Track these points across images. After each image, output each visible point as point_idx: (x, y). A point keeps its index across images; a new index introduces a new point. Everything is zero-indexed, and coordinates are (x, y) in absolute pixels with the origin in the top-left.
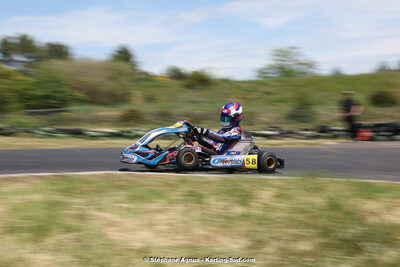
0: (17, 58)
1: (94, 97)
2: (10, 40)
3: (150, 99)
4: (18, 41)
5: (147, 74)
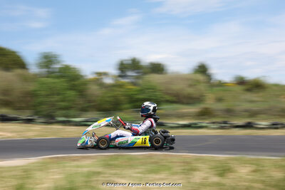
0: (130, 73)
1: (179, 99)
2: (124, 62)
3: (220, 100)
4: (130, 62)
5: (220, 81)
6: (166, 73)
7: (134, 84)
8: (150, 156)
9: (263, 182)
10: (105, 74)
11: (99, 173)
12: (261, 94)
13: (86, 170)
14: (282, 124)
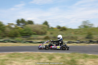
0: (21, 24)
1: (38, 33)
2: (19, 20)
3: (52, 34)
4: (21, 20)
5: (52, 27)
6: (34, 24)
7: (22, 28)
8: (27, 53)
9: (64, 62)
10: (12, 24)
11: (7, 60)
12: (65, 32)
13: (2, 58)
14: (72, 42)
